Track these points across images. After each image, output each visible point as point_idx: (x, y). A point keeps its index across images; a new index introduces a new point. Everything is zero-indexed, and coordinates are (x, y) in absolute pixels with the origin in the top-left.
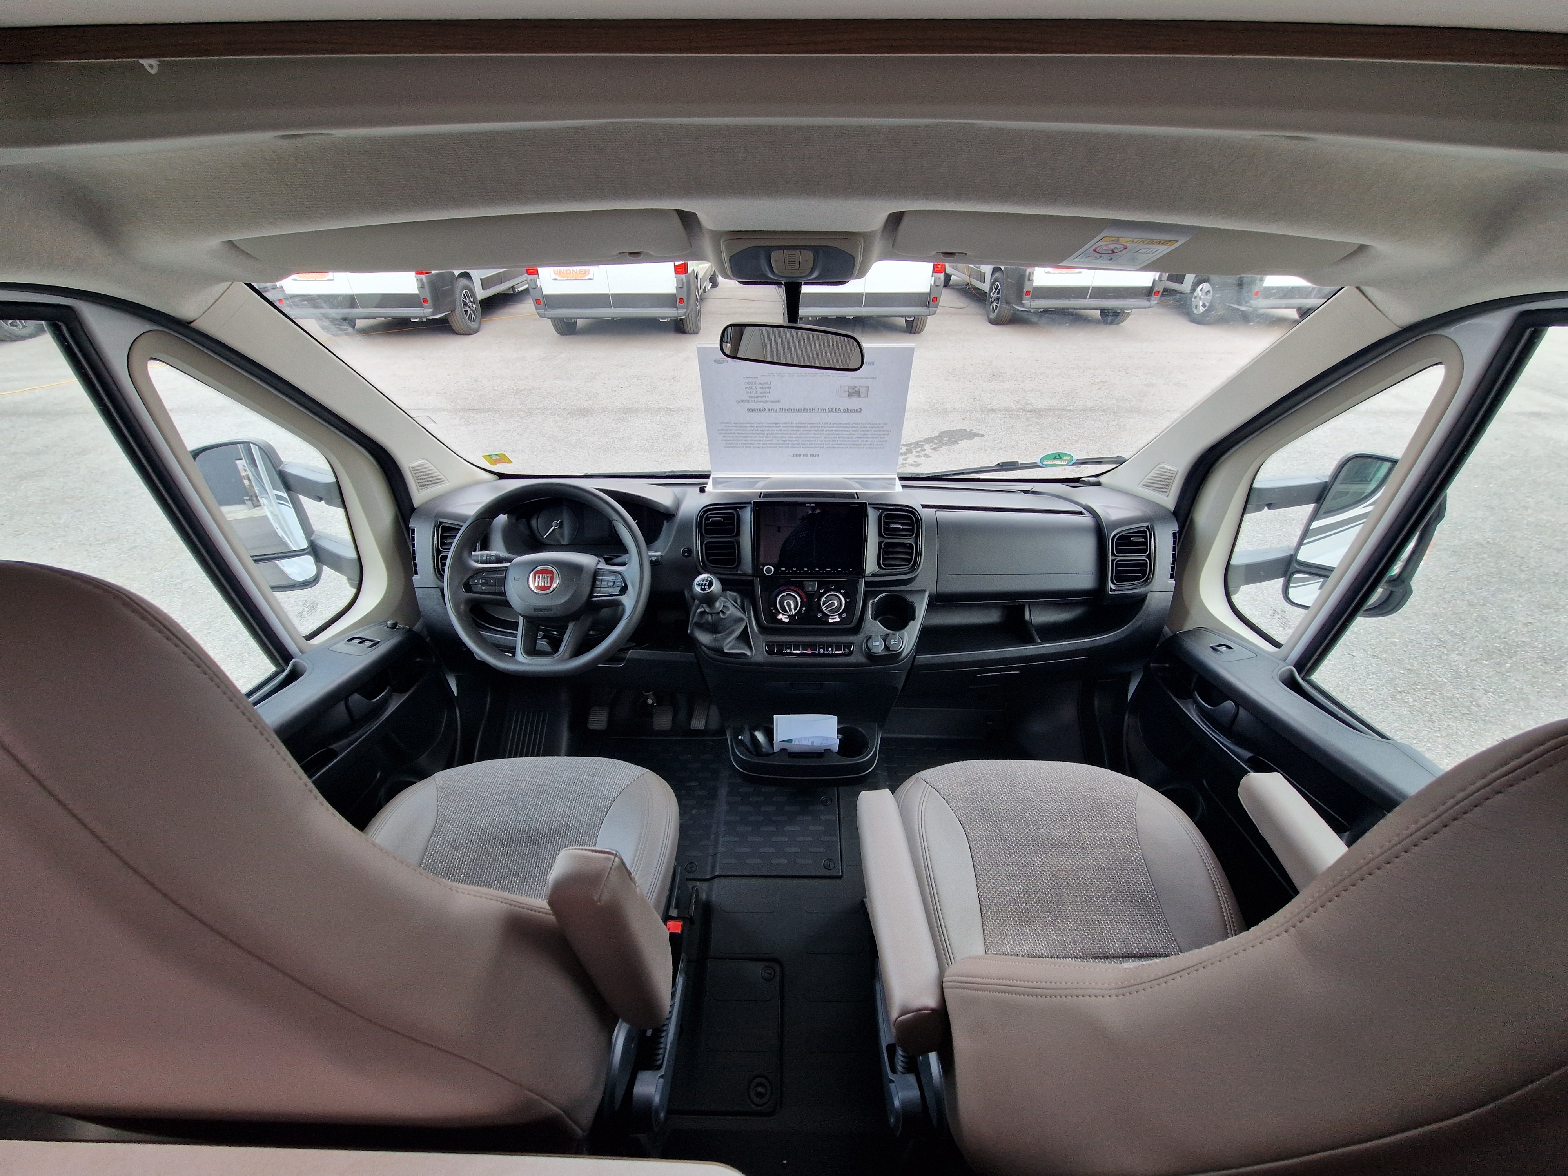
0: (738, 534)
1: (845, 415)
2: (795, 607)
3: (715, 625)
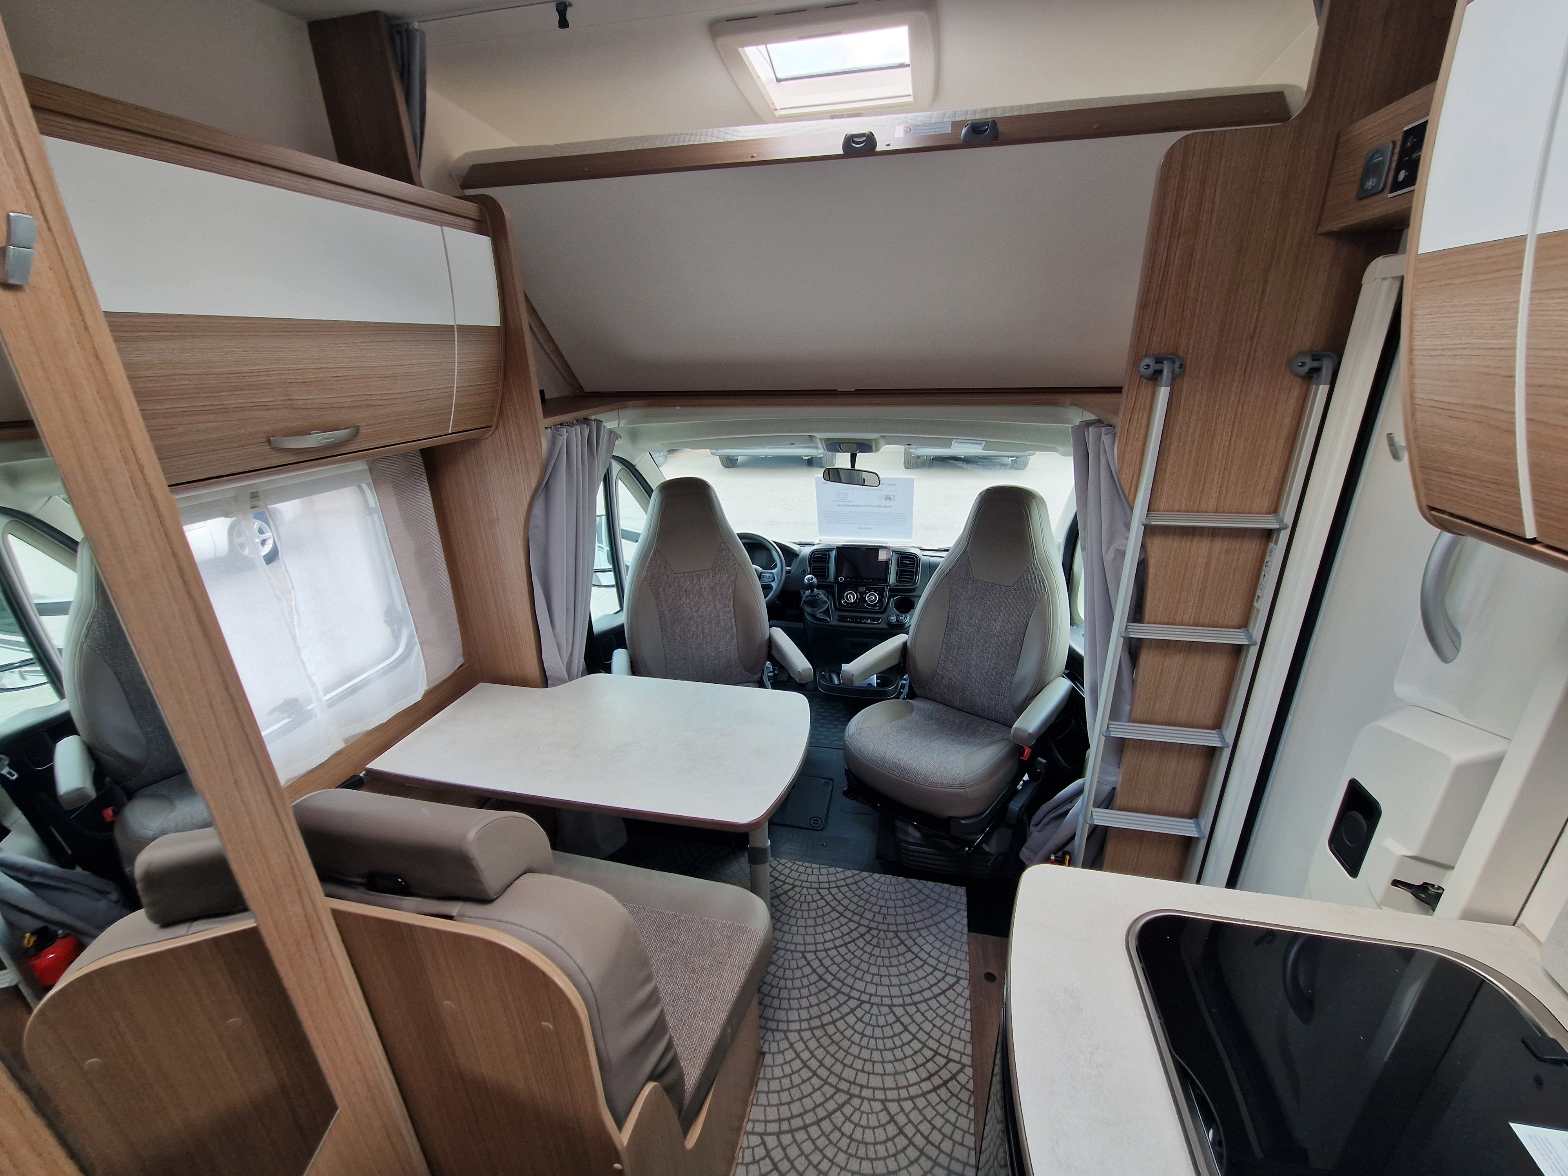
0: (828, 562)
1: (885, 509)
2: (854, 599)
3: (813, 602)
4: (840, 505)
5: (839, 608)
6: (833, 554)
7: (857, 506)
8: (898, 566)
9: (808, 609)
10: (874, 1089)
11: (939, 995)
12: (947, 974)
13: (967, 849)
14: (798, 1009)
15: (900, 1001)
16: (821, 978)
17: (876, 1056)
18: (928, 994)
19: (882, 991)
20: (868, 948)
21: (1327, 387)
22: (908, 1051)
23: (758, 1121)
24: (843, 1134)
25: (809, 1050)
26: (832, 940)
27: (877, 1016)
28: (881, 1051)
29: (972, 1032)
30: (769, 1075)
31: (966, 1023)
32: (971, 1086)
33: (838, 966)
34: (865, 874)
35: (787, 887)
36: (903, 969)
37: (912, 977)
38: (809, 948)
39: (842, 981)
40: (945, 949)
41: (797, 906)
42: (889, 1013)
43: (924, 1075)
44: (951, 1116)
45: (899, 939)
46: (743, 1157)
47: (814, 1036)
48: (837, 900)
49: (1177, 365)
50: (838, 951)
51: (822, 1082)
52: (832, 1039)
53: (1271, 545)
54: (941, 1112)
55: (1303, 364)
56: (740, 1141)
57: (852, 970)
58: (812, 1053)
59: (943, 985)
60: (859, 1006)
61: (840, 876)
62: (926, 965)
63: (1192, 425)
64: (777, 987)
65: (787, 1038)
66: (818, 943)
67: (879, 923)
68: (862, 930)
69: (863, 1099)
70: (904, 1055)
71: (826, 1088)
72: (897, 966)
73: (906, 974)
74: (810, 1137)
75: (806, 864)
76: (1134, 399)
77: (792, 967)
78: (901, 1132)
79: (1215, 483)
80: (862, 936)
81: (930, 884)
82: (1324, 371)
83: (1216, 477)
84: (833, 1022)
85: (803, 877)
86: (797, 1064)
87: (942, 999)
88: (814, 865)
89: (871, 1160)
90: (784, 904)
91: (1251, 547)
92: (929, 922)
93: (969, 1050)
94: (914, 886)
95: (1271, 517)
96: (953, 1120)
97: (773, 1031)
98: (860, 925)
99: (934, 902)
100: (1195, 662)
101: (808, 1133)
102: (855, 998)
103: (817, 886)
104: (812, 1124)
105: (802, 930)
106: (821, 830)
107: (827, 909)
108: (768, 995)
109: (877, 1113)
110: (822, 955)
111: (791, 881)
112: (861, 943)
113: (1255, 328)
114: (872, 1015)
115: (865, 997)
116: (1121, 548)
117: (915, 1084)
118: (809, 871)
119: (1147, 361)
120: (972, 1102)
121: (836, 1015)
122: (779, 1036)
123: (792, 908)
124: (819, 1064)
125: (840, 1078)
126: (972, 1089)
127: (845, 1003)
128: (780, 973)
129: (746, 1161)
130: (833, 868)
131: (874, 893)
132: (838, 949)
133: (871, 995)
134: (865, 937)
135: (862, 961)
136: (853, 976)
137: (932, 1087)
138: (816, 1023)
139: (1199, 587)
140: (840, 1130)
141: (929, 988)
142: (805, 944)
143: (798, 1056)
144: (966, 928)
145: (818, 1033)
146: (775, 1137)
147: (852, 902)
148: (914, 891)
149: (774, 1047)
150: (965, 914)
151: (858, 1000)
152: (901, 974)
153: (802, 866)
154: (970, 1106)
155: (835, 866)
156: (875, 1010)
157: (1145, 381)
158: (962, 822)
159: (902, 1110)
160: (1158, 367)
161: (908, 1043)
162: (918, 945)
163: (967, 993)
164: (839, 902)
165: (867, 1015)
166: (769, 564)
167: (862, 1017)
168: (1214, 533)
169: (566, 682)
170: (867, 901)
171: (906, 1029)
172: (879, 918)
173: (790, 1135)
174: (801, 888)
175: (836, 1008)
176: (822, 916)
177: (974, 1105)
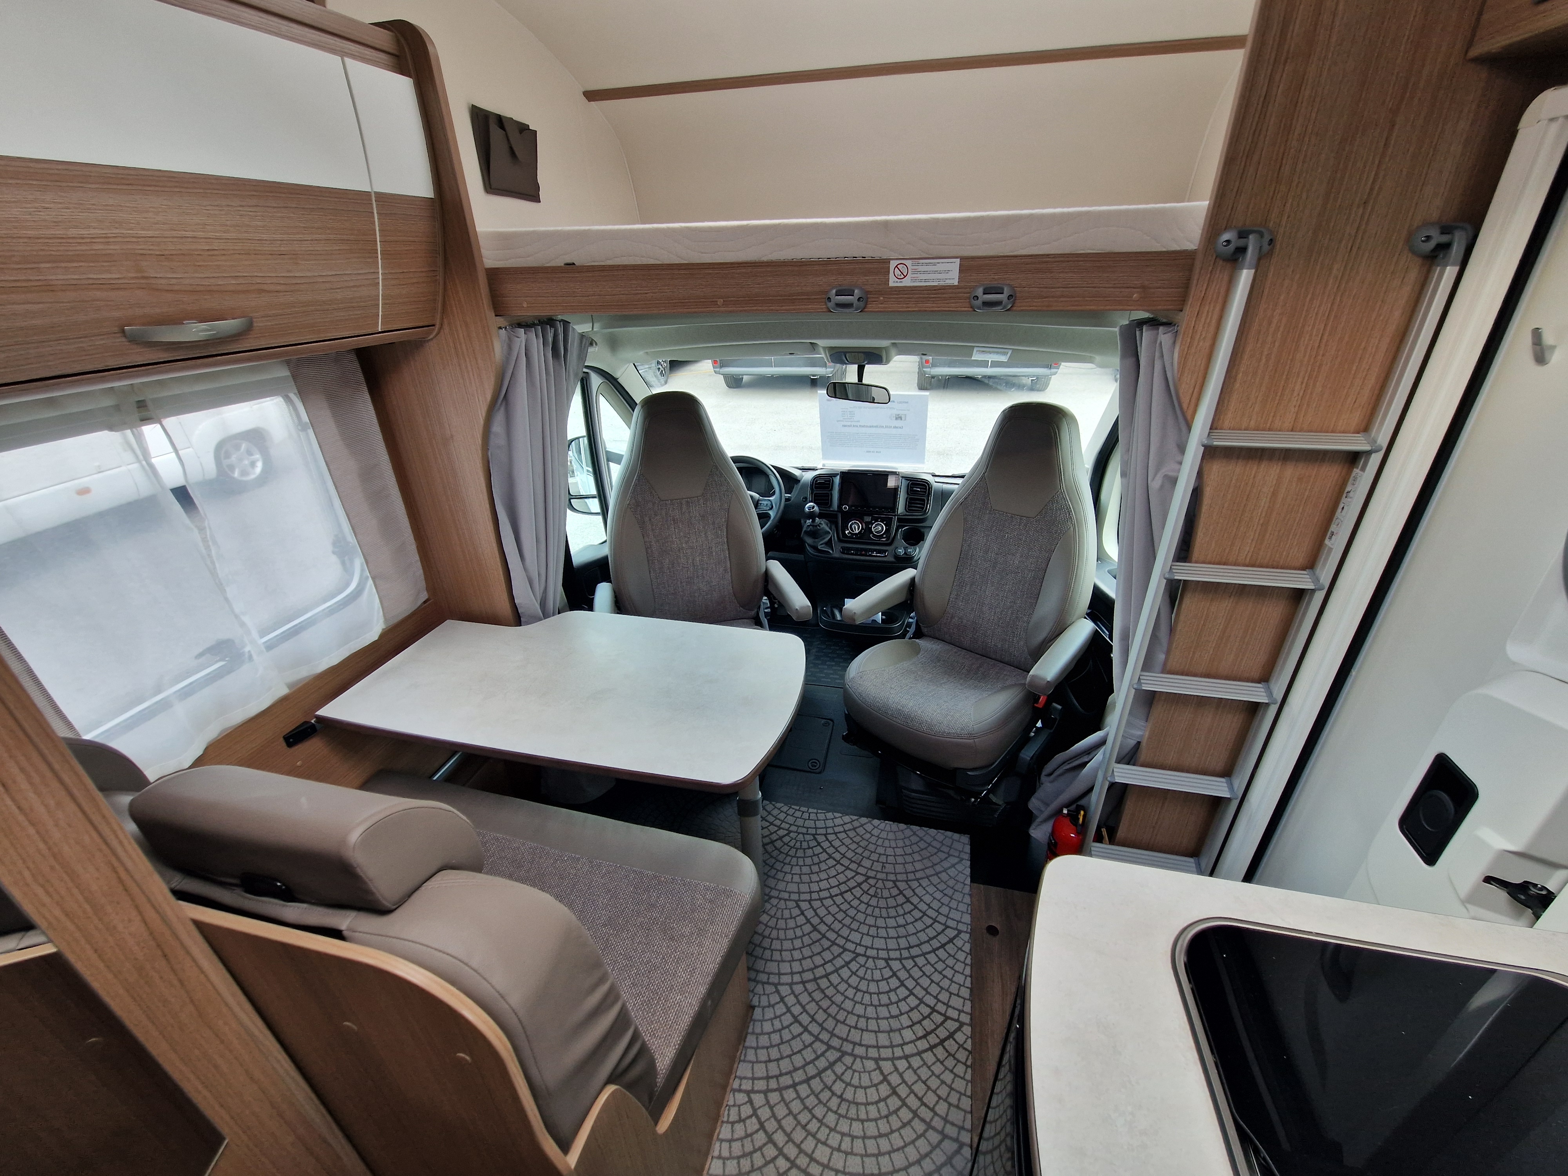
0: (832, 489)
1: (895, 430)
2: (858, 529)
3: (815, 533)
4: (845, 426)
5: (843, 539)
6: (837, 480)
7: (864, 426)
8: (908, 494)
9: (809, 540)
10: (868, 1047)
11: (938, 949)
12: (947, 927)
13: (973, 800)
14: (789, 961)
15: (896, 954)
16: (815, 929)
17: (871, 1011)
18: (926, 948)
19: (879, 943)
20: (865, 898)
21: (1456, 269)
22: (904, 1007)
23: (745, 1078)
24: (833, 1094)
25: (800, 1004)
26: (828, 889)
27: (872, 970)
28: (876, 1006)
29: (971, 989)
30: (758, 1030)
31: (966, 978)
32: (969, 1045)
33: (833, 916)
34: (864, 820)
35: (781, 833)
36: (901, 921)
37: (911, 929)
38: (803, 897)
39: (837, 933)
40: (946, 900)
41: (792, 852)
42: (885, 968)
43: (920, 1033)
44: (948, 1077)
45: (898, 889)
46: (729, 1115)
47: (806, 990)
48: (834, 847)
49: (1267, 238)
50: (834, 901)
51: (813, 1039)
52: (825, 994)
53: (1356, 471)
54: (937, 1072)
55: (1428, 238)
56: (726, 1099)
57: (847, 921)
58: (803, 1007)
59: (943, 939)
60: (854, 959)
61: (838, 821)
62: (925, 917)
63: (1275, 321)
64: (769, 937)
65: (778, 991)
66: (813, 892)
67: (877, 871)
68: (860, 879)
69: (855, 1057)
70: (900, 1011)
71: (817, 1045)
72: (895, 917)
73: (904, 926)
74: (799, 1097)
75: (803, 809)
76: (1205, 288)
77: (785, 917)
78: (894, 1092)
79: (1295, 394)
80: (859, 885)
81: (933, 832)
82: (1455, 247)
83: (1297, 387)
84: (827, 976)
85: (800, 822)
86: (787, 1019)
87: (941, 953)
88: (811, 810)
89: (863, 1121)
90: (779, 850)
91: (1330, 473)
92: (930, 872)
93: (968, 1008)
94: (915, 834)
95: (1360, 437)
96: (949, 1082)
97: (763, 983)
98: (858, 873)
99: (936, 850)
100: (1246, 607)
101: (797, 1092)
102: (850, 951)
103: (813, 831)
104: (801, 1083)
105: (796, 878)
106: (820, 773)
107: (824, 856)
108: (759, 946)
109: (869, 1072)
110: (816, 904)
111: (787, 826)
112: (858, 892)
113: (1372, 189)
114: (867, 968)
115: (861, 950)
116: (1171, 474)
117: (911, 1042)
118: (806, 816)
119: (1226, 236)
120: (969, 1063)
121: (829, 968)
122: (770, 989)
123: (787, 855)
124: (810, 1019)
125: (832, 1034)
126: (970, 1048)
127: (839, 955)
128: (772, 923)
129: (731, 1119)
130: (831, 813)
131: (873, 839)
132: (834, 898)
133: (867, 947)
134: (862, 886)
135: (859, 911)
136: (848, 927)
137: (928, 1046)
138: (808, 976)
139: (1261, 522)
140: (830, 1089)
141: (928, 941)
142: (799, 893)
143: (789, 1010)
144: (969, 879)
145: (811, 986)
146: (762, 1095)
147: (849, 849)
148: (914, 839)
149: (764, 1001)
150: (969, 863)
151: (854, 952)
152: (899, 926)
153: (799, 810)
154: (967, 1067)
155: (834, 811)
156: (870, 963)
157: (1221, 262)
158: (969, 773)
159: (896, 1069)
160: (1241, 243)
161: (905, 999)
162: (917, 896)
163: (967, 947)
164: (836, 849)
165: (862, 968)
166: (768, 491)
167: (857, 970)
168: (1287, 455)
169: (540, 620)
170: (865, 849)
171: (902, 984)
172: (878, 866)
173: (777, 1093)
174: (796, 834)
175: (830, 961)
176: (818, 863)
177: (971, 1067)
